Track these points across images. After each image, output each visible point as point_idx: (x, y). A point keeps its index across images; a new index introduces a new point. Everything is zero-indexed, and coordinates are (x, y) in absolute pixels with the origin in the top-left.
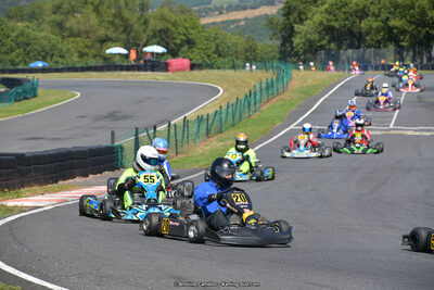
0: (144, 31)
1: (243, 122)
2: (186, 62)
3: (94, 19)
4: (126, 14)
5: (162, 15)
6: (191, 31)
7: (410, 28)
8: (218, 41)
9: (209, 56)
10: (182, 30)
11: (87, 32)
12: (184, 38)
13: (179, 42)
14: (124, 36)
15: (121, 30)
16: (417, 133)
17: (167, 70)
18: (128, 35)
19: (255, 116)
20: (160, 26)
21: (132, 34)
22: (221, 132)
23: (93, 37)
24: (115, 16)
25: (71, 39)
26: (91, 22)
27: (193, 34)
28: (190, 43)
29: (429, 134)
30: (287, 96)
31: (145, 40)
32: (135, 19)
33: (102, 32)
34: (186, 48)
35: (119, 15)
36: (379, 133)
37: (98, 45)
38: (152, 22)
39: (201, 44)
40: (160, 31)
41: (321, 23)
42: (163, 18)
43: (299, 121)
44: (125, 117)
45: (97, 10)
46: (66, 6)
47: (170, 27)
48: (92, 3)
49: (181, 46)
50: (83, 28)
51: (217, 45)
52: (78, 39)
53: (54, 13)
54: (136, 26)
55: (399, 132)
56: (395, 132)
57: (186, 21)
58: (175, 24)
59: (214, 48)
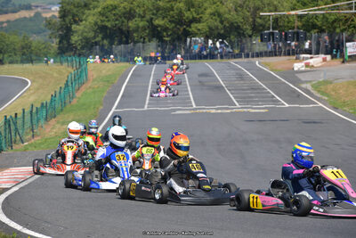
7: (171, 26)
41: (96, 24)
43: (116, 105)
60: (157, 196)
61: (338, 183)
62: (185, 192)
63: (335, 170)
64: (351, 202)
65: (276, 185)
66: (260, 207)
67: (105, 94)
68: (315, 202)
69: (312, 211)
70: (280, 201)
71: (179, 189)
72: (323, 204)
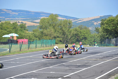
0: (70, 34)
3: (53, 30)
4: (64, 29)
5: (76, 29)
8: (95, 38)
9: (91, 43)
10: (83, 34)
11: (50, 35)
12: (83, 37)
13: (81, 38)
14: (63, 36)
15: (62, 34)
18: (65, 35)
20: (75, 33)
21: (66, 35)
23: (52, 36)
25: (45, 37)
26: (52, 31)
27: (86, 35)
28: (85, 38)
31: (70, 37)
32: (67, 31)
33: (55, 35)
34: (83, 40)
35: (61, 29)
38: (73, 32)
39: (89, 39)
42: (76, 30)
45: (54, 27)
46: (44, 26)
47: (79, 33)
48: (52, 25)
50: (49, 33)
51: (95, 39)
52: (47, 37)
54: (67, 33)
57: (84, 31)
58: (81, 32)
59: (93, 40)
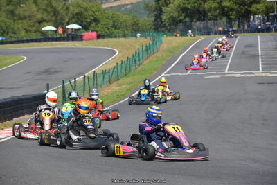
0: (67, 14)
1: (132, 72)
2: (94, 34)
3: (34, 8)
4: (54, 4)
5: (77, 3)
6: (97, 14)
7: (236, 7)
8: (114, 19)
9: (109, 29)
10: (90, 13)
11: (30, 17)
12: (92, 18)
13: (89, 21)
14: (54, 18)
15: (52, 14)
16: (243, 76)
17: (82, 40)
18: (57, 17)
19: (139, 68)
20: (77, 11)
21: (59, 17)
22: (118, 80)
23: (34, 19)
24: (47, 5)
25: (20, 21)
26: (32, 10)
27: (98, 15)
28: (96, 21)
29: (250, 75)
30: (159, 54)
31: (67, 20)
32: (61, 7)
33: (39, 16)
34: (94, 24)
35: (50, 5)
36: (218, 76)
37: (37, 25)
38: (71, 9)
39: (103, 21)
40: (77, 14)
41: (179, 6)
42: (78, 6)
43: (168, 70)
44: (56, 72)
45: (35, 2)
47: (83, 10)
49: (90, 23)
50: (27, 14)
51: (114, 22)
52: (24, 21)
53: (8, 5)
54: (61, 11)
55: (231, 75)
56: (229, 75)
57: (93, 7)
58: (86, 9)
59: (111, 24)
60: (59, 143)
61: (176, 135)
62: (79, 139)
63: (175, 126)
64: (184, 149)
65: (134, 137)
66: (122, 154)
67: (164, 62)
68: (160, 150)
69: (156, 156)
70: (135, 150)
71: (74, 137)
72: (166, 151)
